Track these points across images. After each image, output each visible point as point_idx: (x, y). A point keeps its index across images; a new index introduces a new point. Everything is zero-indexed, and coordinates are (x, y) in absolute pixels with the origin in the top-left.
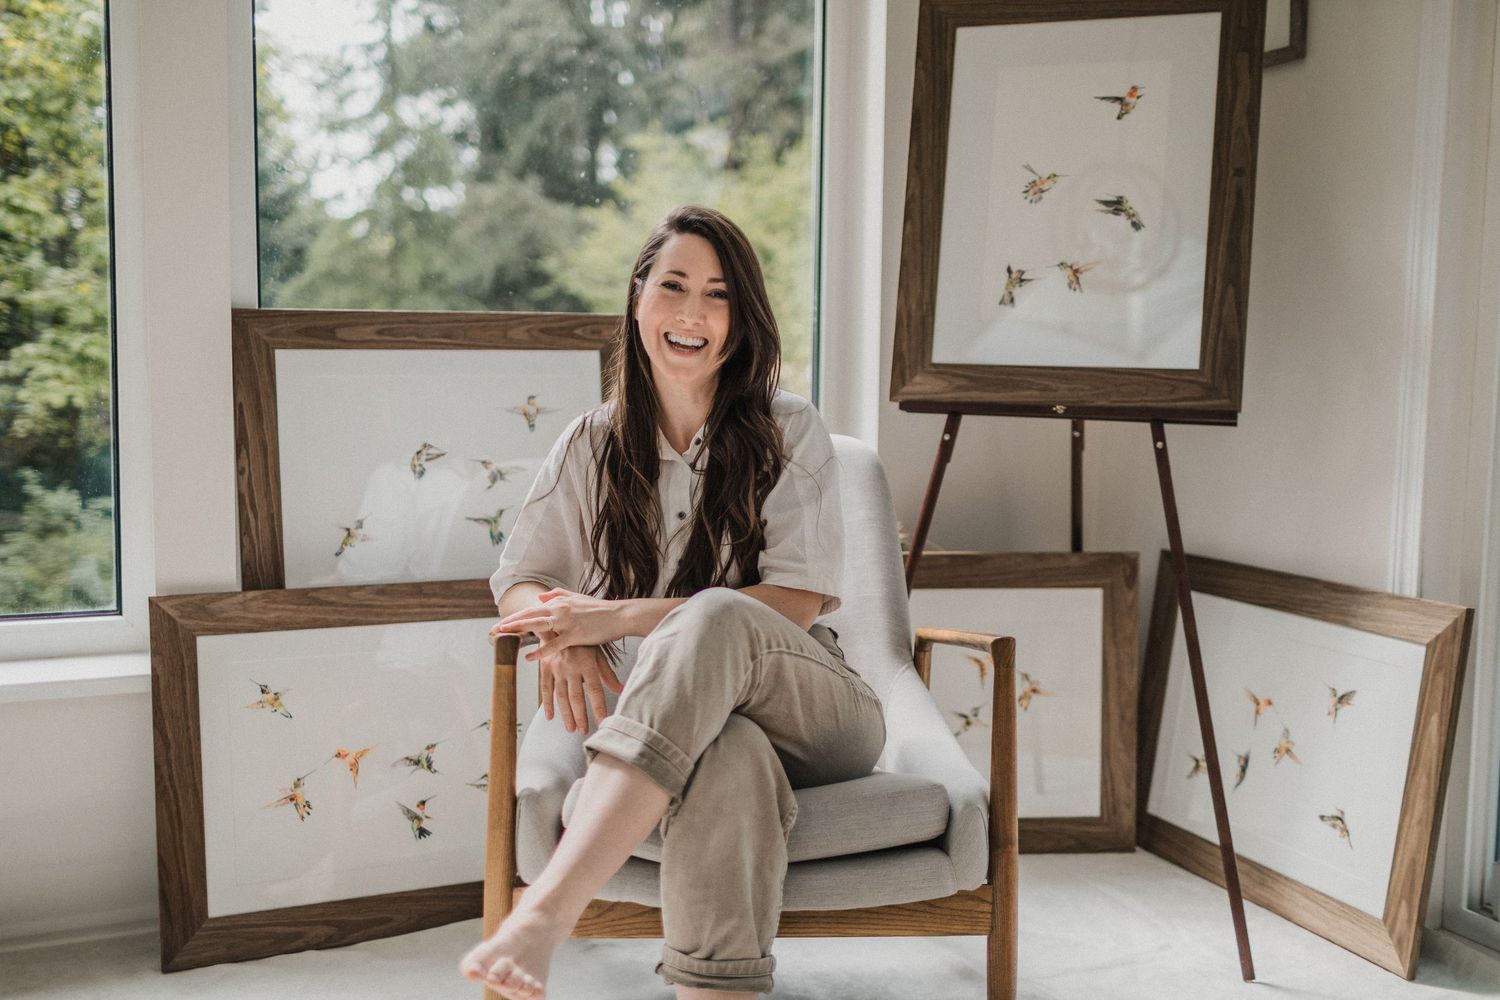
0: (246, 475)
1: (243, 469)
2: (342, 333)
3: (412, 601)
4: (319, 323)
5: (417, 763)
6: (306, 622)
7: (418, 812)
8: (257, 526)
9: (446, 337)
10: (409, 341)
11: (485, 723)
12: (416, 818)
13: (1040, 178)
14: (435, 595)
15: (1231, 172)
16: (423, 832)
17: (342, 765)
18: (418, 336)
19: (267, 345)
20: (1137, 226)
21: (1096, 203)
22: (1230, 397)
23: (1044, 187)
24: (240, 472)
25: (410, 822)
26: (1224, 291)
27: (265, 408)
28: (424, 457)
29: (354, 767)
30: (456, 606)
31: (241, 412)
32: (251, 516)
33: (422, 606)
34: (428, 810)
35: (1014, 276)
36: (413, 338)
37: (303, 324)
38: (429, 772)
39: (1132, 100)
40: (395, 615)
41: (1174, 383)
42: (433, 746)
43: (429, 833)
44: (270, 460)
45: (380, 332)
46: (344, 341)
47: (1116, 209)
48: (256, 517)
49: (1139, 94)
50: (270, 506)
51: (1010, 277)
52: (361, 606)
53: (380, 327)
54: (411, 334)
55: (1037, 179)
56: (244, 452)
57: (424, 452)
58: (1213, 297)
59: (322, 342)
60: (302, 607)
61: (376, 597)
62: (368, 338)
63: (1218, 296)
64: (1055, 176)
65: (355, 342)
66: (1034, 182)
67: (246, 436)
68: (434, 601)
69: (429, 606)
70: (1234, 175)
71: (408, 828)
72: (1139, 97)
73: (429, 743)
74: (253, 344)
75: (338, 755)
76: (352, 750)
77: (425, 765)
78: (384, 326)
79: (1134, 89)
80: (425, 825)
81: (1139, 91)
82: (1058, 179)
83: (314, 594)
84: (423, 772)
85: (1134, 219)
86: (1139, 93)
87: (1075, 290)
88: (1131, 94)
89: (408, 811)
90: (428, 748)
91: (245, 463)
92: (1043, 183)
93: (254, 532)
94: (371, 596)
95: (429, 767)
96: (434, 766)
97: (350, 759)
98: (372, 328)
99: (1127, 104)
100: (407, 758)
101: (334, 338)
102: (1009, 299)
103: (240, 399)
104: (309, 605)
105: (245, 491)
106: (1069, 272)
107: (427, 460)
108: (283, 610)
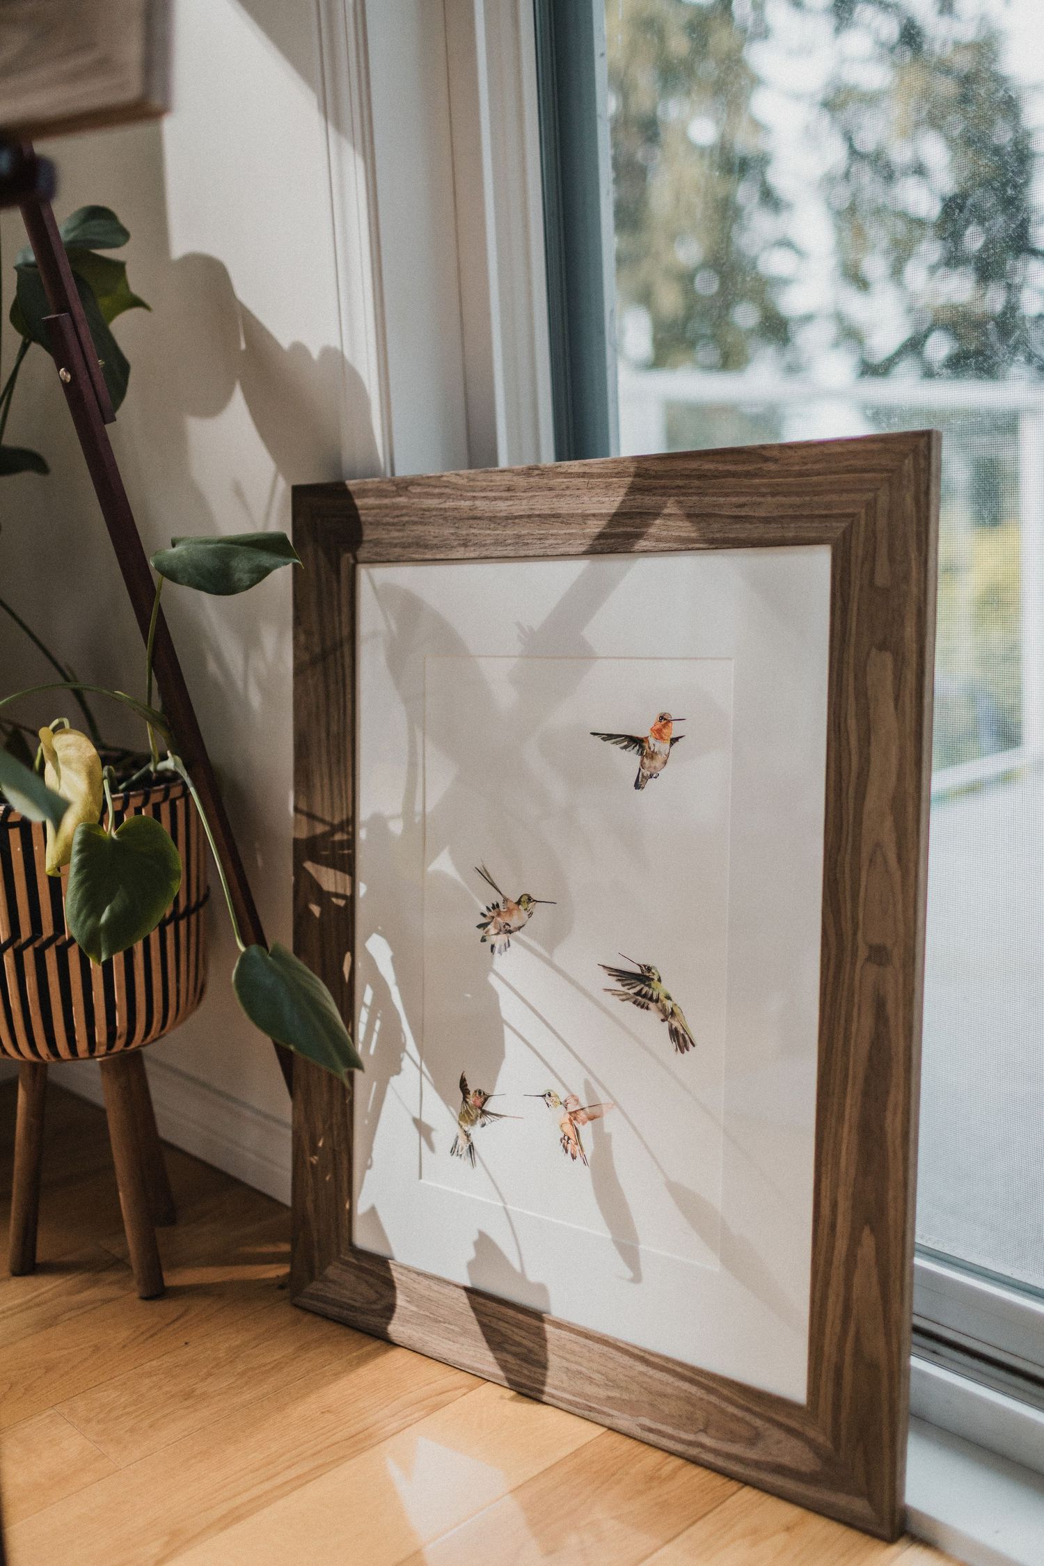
13: (506, 900)
15: (863, 953)
20: (681, 1040)
21: (604, 973)
22: (869, 1497)
23: (514, 922)
26: (854, 1241)
35: (471, 1100)
39: (661, 747)
41: (758, 1423)
47: (638, 993)
49: (674, 735)
51: (465, 1100)
55: (500, 900)
58: (831, 1248)
63: (841, 1245)
64: (530, 899)
66: (496, 906)
70: (868, 959)
72: (674, 740)
79: (664, 719)
81: (674, 725)
82: (537, 909)
85: (676, 1024)
86: (675, 730)
87: (574, 1157)
88: (659, 733)
92: (510, 911)
99: (652, 755)
102: (466, 1147)
106: (562, 1115)
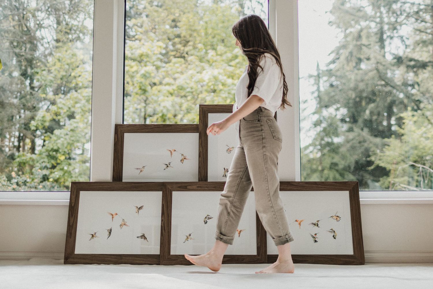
0: (163, 221)
1: (163, 220)
2: (189, 187)
3: (314, 186)
4: (183, 185)
5: (315, 224)
6: (289, 189)
7: (315, 236)
8: (165, 234)
9: (214, 188)
10: (205, 189)
11: (332, 217)
12: (314, 237)
14: (319, 185)
16: (316, 241)
17: (297, 223)
18: (207, 188)
19: (171, 190)
24: (162, 221)
25: (313, 238)
27: (169, 206)
28: (207, 219)
29: (300, 224)
30: (325, 188)
31: (163, 206)
32: (164, 232)
33: (317, 187)
34: (317, 236)
36: (206, 188)
37: (179, 185)
38: (317, 227)
40: (310, 189)
42: (319, 221)
43: (317, 242)
44: (169, 218)
45: (198, 187)
46: (189, 189)
48: (165, 232)
50: (168, 229)
52: (302, 186)
53: (197, 186)
54: (206, 187)
56: (163, 216)
57: (207, 217)
59: (183, 189)
60: (289, 186)
61: (305, 184)
62: (195, 188)
65: (191, 189)
67: (164, 212)
68: (319, 186)
69: (318, 187)
71: (312, 240)
73: (318, 220)
74: (167, 190)
75: (296, 221)
76: (299, 220)
77: (317, 225)
78: (199, 186)
80: (316, 239)
83: (290, 183)
84: (316, 227)
89: (312, 236)
90: (317, 221)
91: (163, 218)
93: (164, 236)
94: (304, 184)
95: (318, 226)
96: (319, 226)
97: (299, 222)
98: (195, 186)
100: (312, 223)
101: (187, 189)
103: (164, 203)
104: (290, 185)
105: (163, 225)
107: (208, 219)
108: (284, 186)
